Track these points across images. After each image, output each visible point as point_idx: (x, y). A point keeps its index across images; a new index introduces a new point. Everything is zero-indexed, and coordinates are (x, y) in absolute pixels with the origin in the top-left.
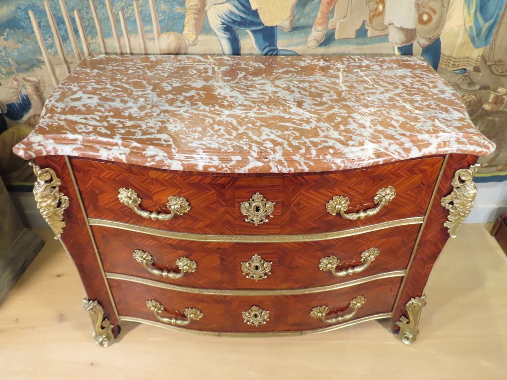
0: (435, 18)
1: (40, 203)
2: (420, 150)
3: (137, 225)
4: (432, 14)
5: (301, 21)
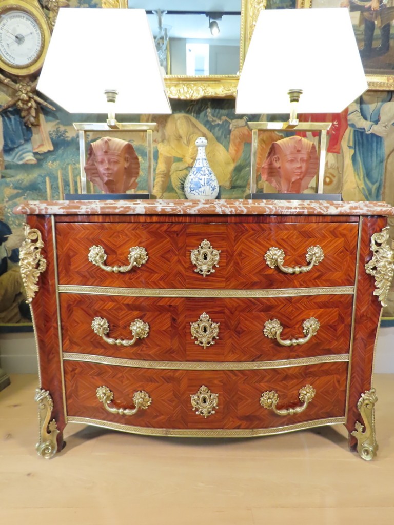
0: (335, 180)
1: (23, 259)
3: (100, 286)
4: (332, 178)
5: (238, 182)
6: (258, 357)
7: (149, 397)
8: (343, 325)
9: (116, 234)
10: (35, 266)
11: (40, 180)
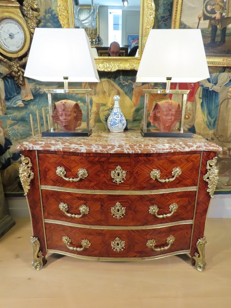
0: (191, 117)
1: (21, 174)
2: (189, 148)
3: (63, 187)
4: (189, 115)
5: (137, 118)
6: (146, 224)
7: (90, 242)
8: (191, 206)
9: (71, 161)
10: (28, 177)
11: (26, 115)
